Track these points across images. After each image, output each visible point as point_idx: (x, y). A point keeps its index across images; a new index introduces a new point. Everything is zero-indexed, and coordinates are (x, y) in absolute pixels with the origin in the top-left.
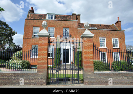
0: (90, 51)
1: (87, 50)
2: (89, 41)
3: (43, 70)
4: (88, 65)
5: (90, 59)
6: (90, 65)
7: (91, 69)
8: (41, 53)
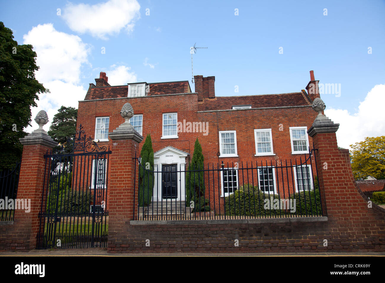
0: (124, 172)
1: (118, 169)
2: (124, 147)
3: (25, 218)
4: (117, 205)
5: (124, 190)
6: (122, 205)
7: (124, 214)
8: (24, 181)
